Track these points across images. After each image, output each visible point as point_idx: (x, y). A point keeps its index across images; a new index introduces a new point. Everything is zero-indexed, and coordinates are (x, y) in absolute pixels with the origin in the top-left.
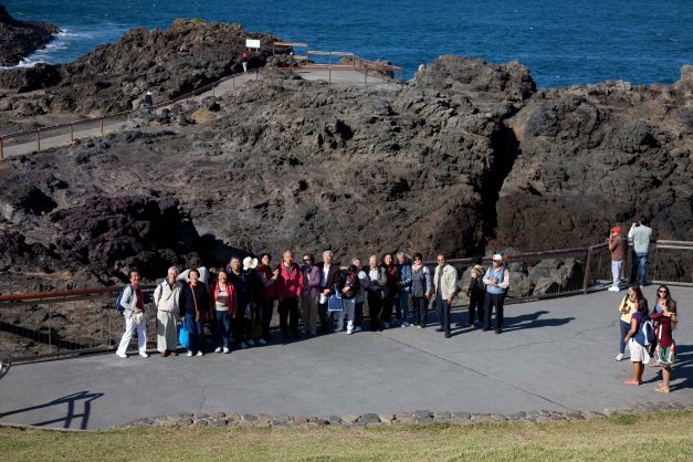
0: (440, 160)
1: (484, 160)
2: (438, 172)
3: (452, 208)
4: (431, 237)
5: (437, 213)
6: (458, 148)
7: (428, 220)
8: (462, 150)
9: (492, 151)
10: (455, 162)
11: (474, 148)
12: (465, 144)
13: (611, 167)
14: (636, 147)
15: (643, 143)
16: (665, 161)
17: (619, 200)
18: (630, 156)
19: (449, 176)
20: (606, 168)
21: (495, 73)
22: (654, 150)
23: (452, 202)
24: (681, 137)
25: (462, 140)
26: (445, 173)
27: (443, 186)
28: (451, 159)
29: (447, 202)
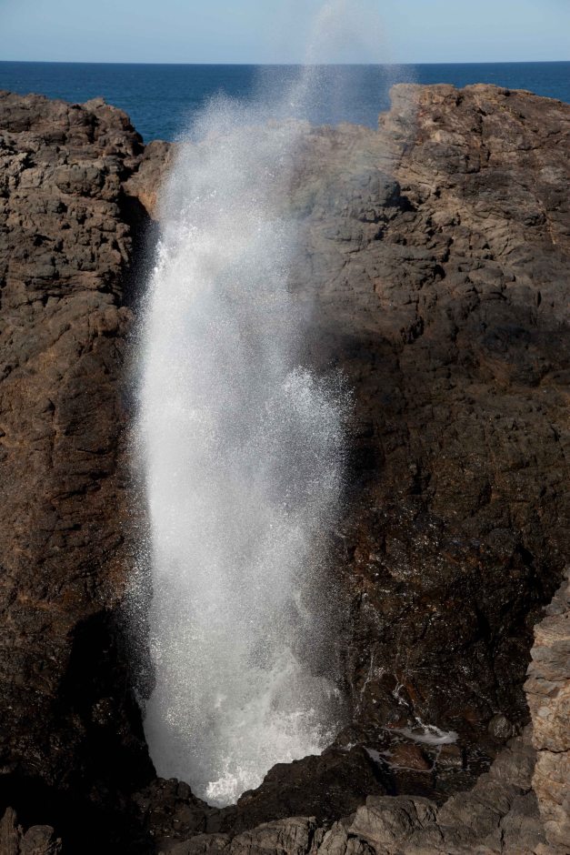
0: (29, 245)
1: (115, 246)
2: (30, 270)
3: (83, 341)
4: (52, 407)
5: (51, 354)
6: (59, 224)
7: (32, 372)
8: (67, 227)
9: (127, 227)
10: (59, 249)
11: (89, 223)
12: (71, 216)
13: (353, 246)
14: (379, 211)
15: (388, 204)
16: (431, 233)
17: (387, 304)
18: (375, 227)
19: (56, 276)
20: (344, 249)
21: (73, 112)
22: (408, 215)
23: (80, 328)
24: (438, 194)
25: (62, 208)
26: (47, 270)
27: (44, 301)
28: (52, 245)
29: (68, 328)
